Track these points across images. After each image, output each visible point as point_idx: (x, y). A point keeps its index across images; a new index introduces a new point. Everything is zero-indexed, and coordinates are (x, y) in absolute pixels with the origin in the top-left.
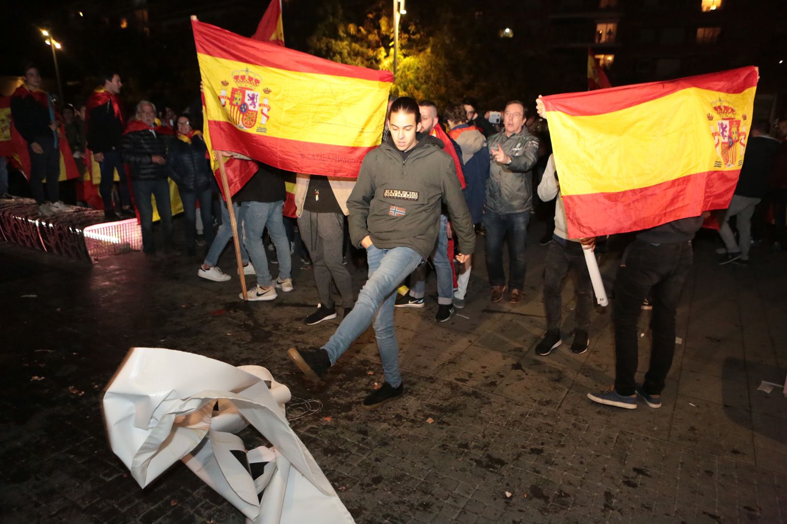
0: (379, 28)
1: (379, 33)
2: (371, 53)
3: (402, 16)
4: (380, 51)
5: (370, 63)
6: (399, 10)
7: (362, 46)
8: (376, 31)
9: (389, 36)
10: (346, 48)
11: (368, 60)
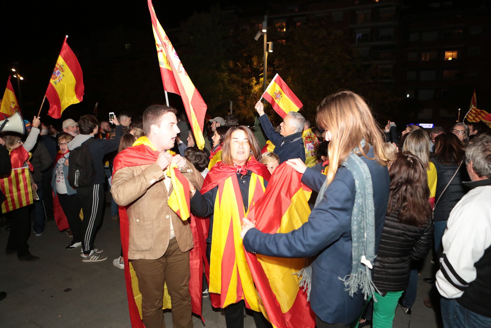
0: (251, 63)
1: (251, 67)
2: (245, 81)
3: (269, 53)
4: (252, 80)
5: (244, 88)
6: (268, 50)
7: (237, 76)
8: (248, 66)
9: (259, 69)
10: (227, 78)
11: (242, 86)
